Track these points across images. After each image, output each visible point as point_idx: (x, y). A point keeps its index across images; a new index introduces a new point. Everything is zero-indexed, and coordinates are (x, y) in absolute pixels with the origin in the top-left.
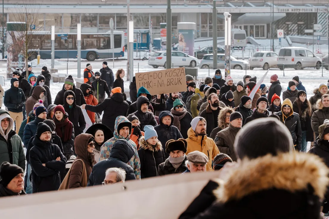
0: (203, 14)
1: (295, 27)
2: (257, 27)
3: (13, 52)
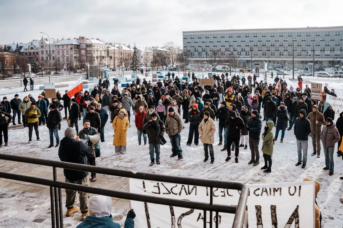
3: (256, 70)
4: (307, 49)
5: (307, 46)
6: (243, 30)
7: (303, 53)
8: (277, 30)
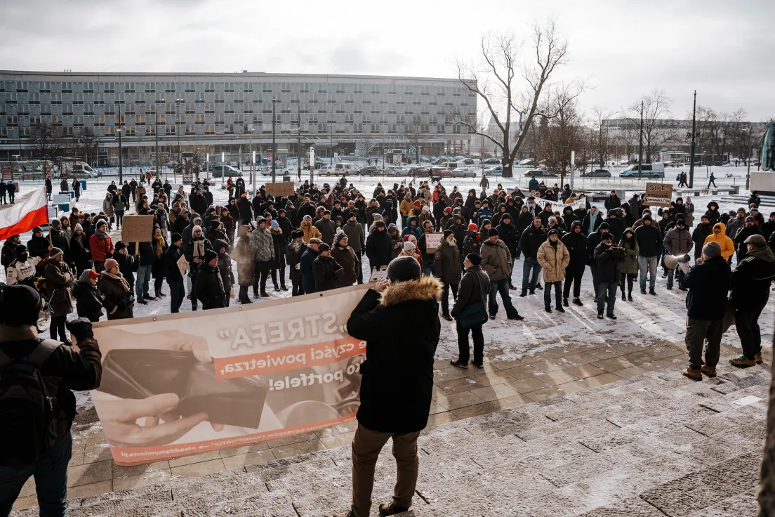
0: (290, 143)
1: (343, 151)
2: (322, 151)
3: (186, 169)
4: (246, 120)
5: (245, 112)
6: (98, 75)
7: (238, 128)
8: (182, 77)
